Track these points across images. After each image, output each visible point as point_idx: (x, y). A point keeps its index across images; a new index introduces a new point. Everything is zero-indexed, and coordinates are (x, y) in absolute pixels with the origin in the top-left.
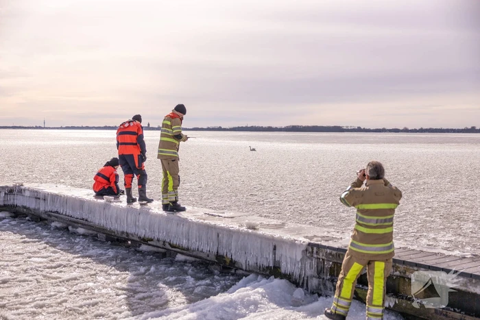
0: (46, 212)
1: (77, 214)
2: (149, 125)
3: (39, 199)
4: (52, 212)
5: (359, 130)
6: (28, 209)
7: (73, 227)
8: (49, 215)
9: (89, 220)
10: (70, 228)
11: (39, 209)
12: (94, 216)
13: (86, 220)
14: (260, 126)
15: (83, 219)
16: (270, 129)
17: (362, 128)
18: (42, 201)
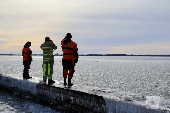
0: (11, 88)
1: (25, 89)
2: (58, 54)
3: (8, 81)
4: (14, 87)
5: (132, 55)
6: (4, 86)
7: (24, 95)
8: (13, 89)
9: (31, 92)
10: (22, 95)
11: (8, 86)
12: (34, 90)
13: (30, 92)
14: (97, 54)
15: (28, 91)
16: (100, 55)
17: (133, 55)
18: (9, 82)
